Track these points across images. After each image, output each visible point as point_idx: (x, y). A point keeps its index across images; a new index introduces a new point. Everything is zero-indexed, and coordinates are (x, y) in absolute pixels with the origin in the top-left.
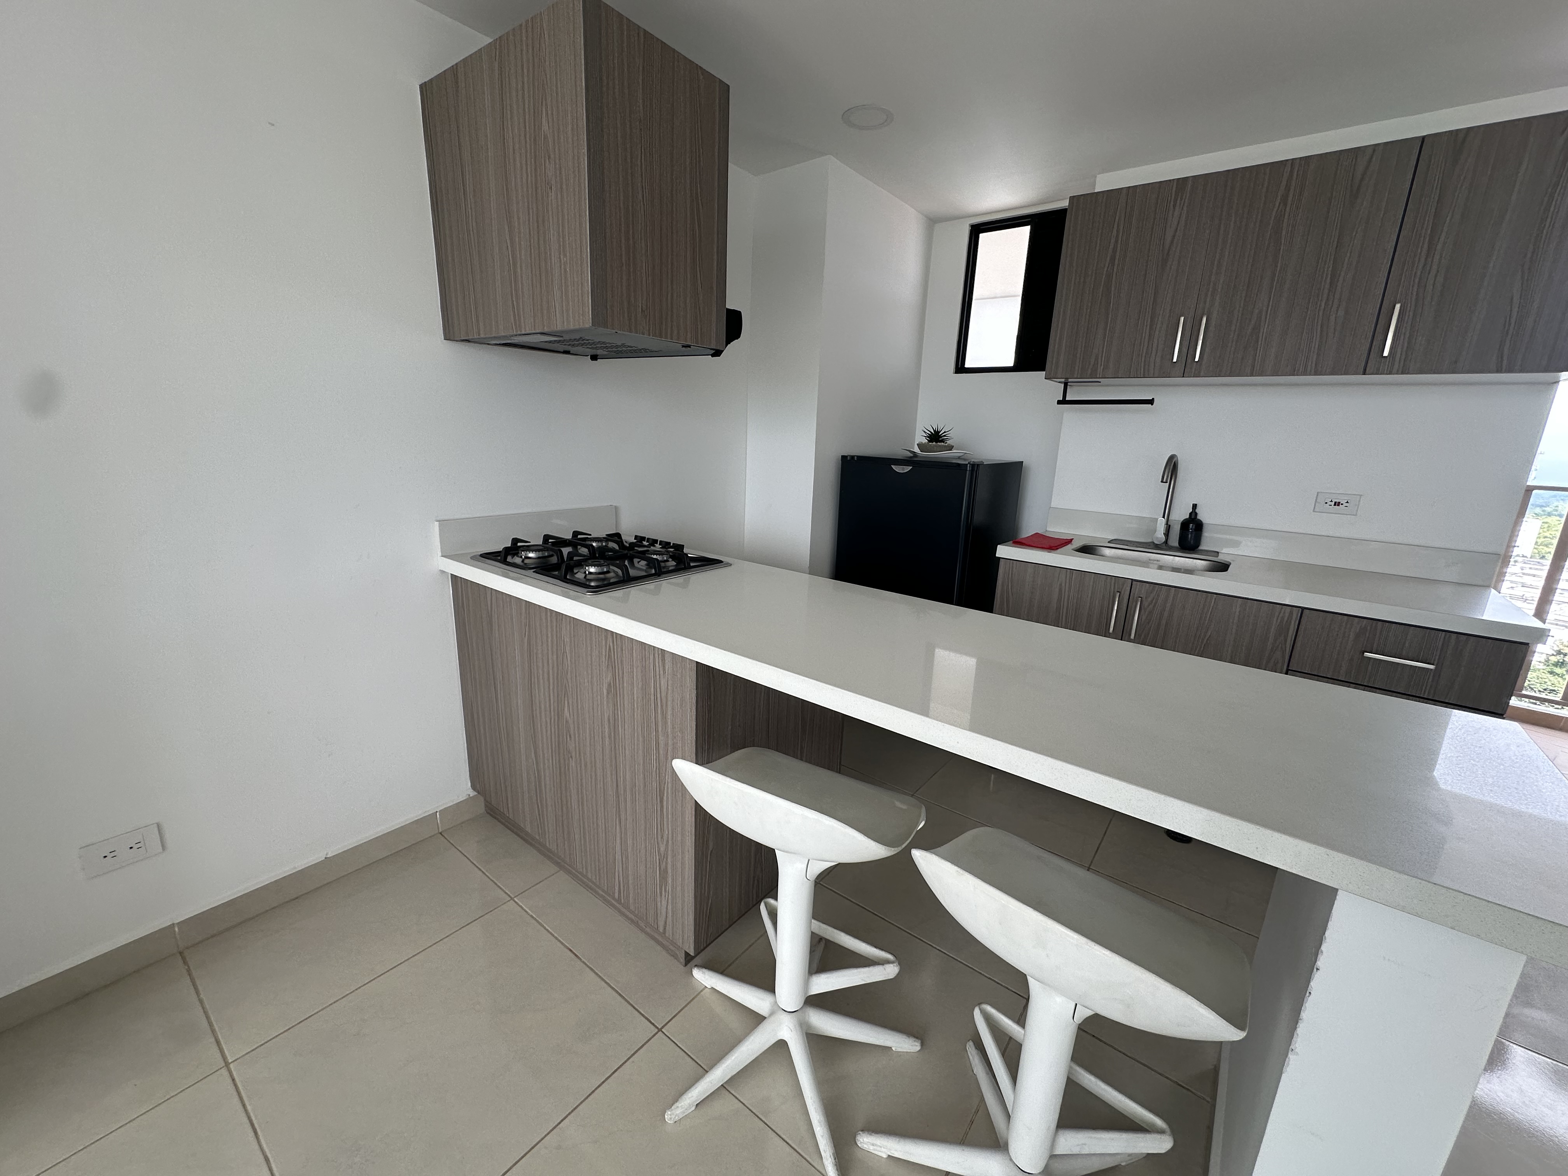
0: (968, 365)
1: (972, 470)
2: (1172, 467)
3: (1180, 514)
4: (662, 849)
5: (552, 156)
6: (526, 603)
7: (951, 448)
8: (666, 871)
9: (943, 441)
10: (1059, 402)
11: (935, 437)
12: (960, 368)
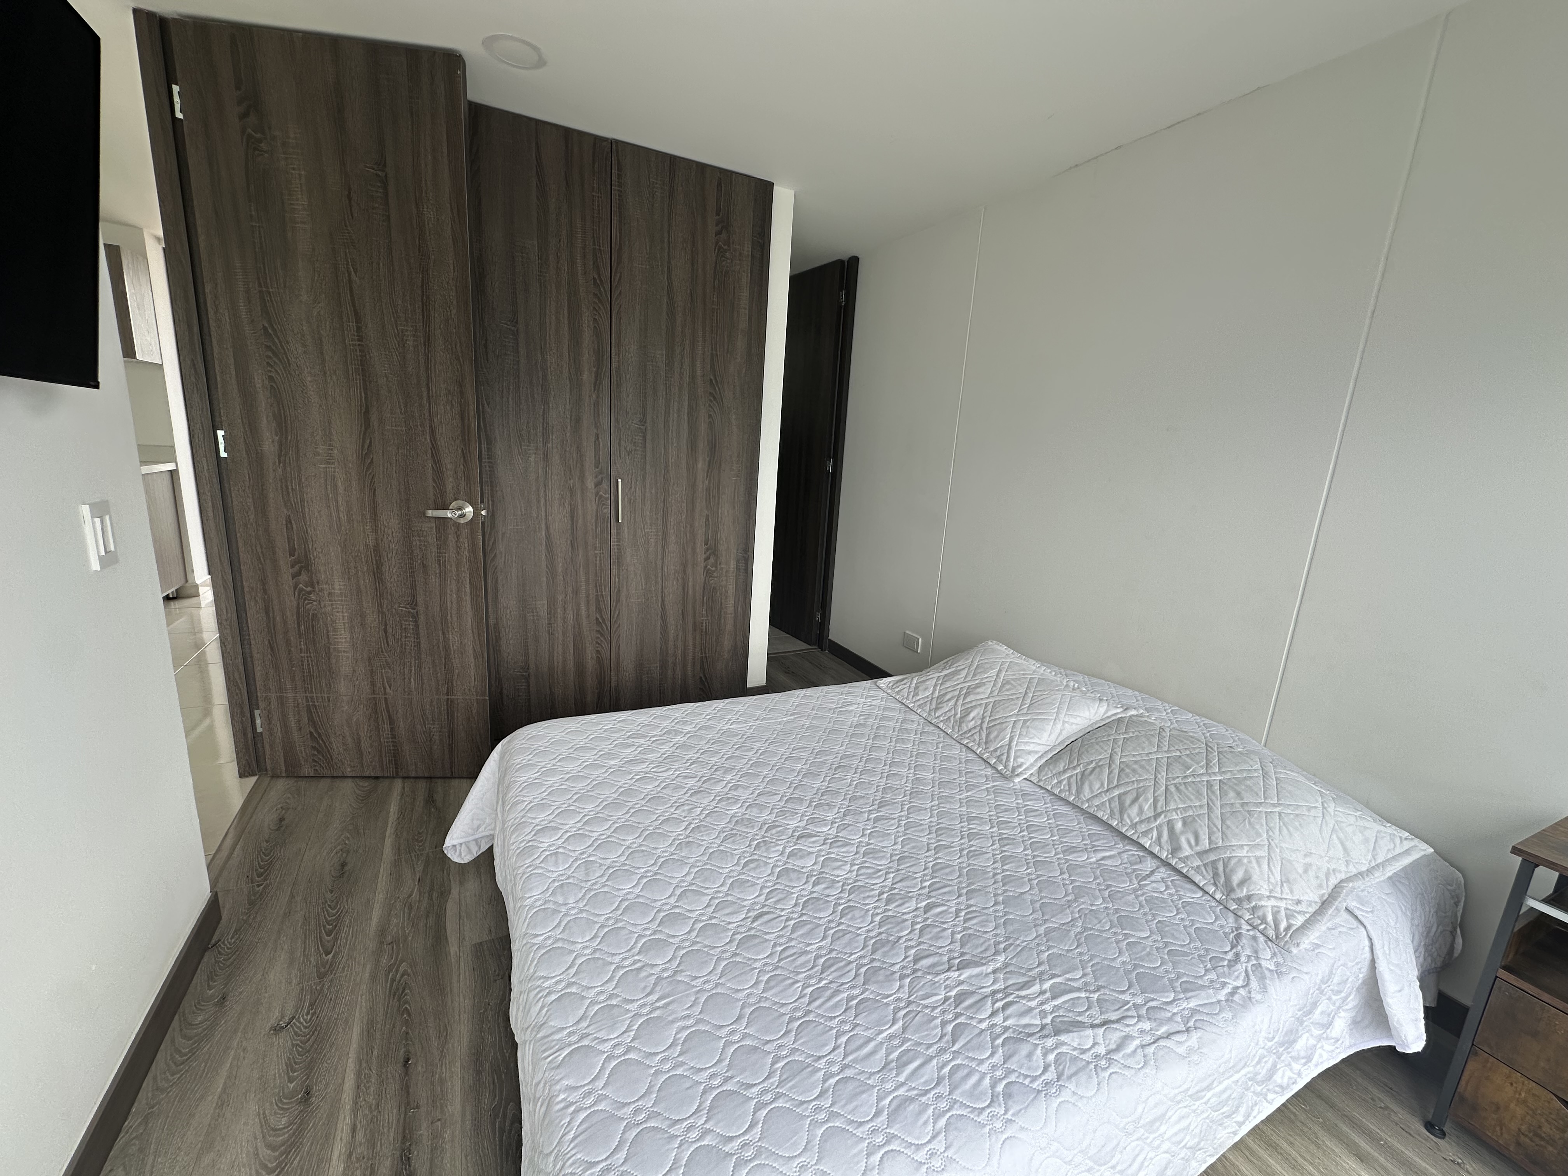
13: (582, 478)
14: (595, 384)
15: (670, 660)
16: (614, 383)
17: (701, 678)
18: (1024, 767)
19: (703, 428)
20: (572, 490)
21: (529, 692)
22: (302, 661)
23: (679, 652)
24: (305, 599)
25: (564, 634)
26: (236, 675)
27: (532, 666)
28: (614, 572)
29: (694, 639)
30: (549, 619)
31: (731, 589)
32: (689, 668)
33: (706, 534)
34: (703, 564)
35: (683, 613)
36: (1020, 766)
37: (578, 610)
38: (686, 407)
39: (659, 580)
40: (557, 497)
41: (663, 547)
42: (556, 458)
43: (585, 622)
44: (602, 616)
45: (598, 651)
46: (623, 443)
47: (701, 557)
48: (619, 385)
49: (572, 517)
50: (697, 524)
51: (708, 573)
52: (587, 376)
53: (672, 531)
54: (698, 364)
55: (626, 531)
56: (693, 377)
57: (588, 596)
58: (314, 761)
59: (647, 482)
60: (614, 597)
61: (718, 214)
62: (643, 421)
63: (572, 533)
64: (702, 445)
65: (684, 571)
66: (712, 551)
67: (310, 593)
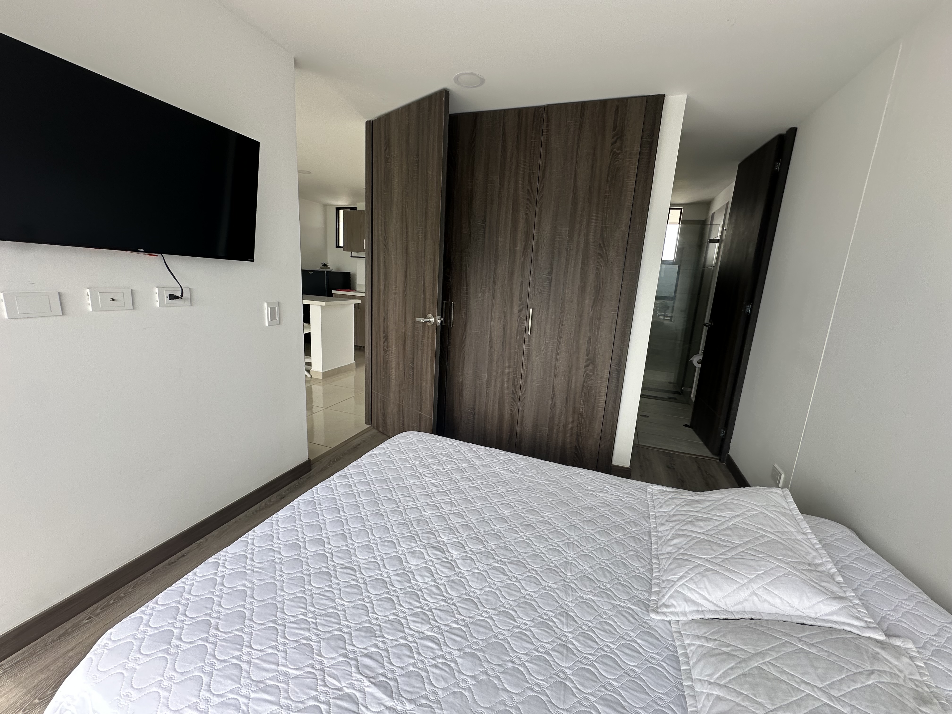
1: (327, 273)
7: (329, 268)
10: (351, 257)
11: (325, 265)
12: (338, 246)
13: (512, 307)
14: (523, 252)
15: (556, 428)
16: (535, 250)
17: (576, 446)
18: (672, 610)
19: (591, 277)
20: (505, 313)
21: (474, 422)
22: (383, 380)
23: (562, 424)
25: (495, 395)
27: (477, 409)
28: (524, 364)
29: (573, 418)
30: (487, 385)
31: (604, 389)
32: (568, 437)
33: (588, 349)
34: (583, 370)
35: (567, 399)
36: (667, 606)
37: (503, 383)
38: (580, 263)
39: (553, 374)
40: (497, 317)
41: (556, 354)
42: (498, 295)
43: (506, 391)
44: (515, 390)
45: (511, 410)
46: (536, 287)
47: (582, 364)
48: (537, 252)
49: (504, 329)
50: (581, 342)
51: (587, 376)
52: (519, 248)
53: (564, 344)
54: (591, 235)
55: (534, 340)
56: (587, 243)
57: (509, 376)
59: (550, 311)
60: (523, 380)
61: (614, 130)
62: (550, 273)
63: (504, 338)
64: (590, 289)
65: (570, 372)
66: (591, 361)
67: (387, 351)
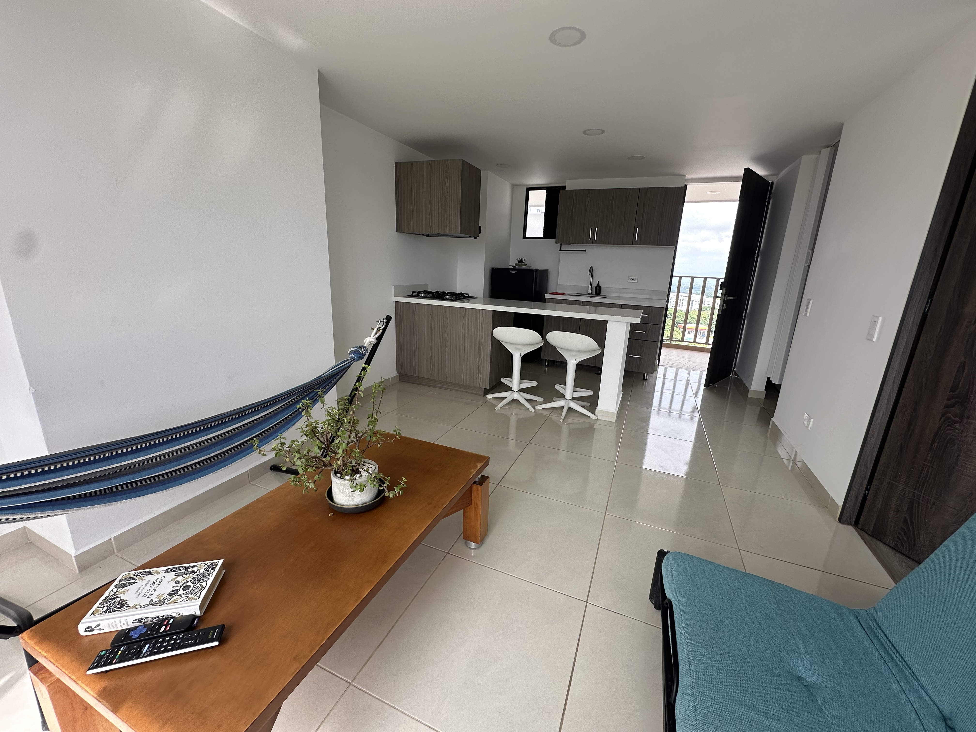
0: (527, 236)
1: (536, 271)
2: (592, 269)
3: (595, 284)
4: (480, 363)
5: (449, 192)
6: (432, 306)
7: (526, 265)
8: (481, 369)
9: (523, 263)
10: (559, 250)
11: (521, 261)
12: (525, 237)
22: (923, 468)
24: (948, 426)
26: (869, 458)
58: (898, 537)
67: (956, 422)
